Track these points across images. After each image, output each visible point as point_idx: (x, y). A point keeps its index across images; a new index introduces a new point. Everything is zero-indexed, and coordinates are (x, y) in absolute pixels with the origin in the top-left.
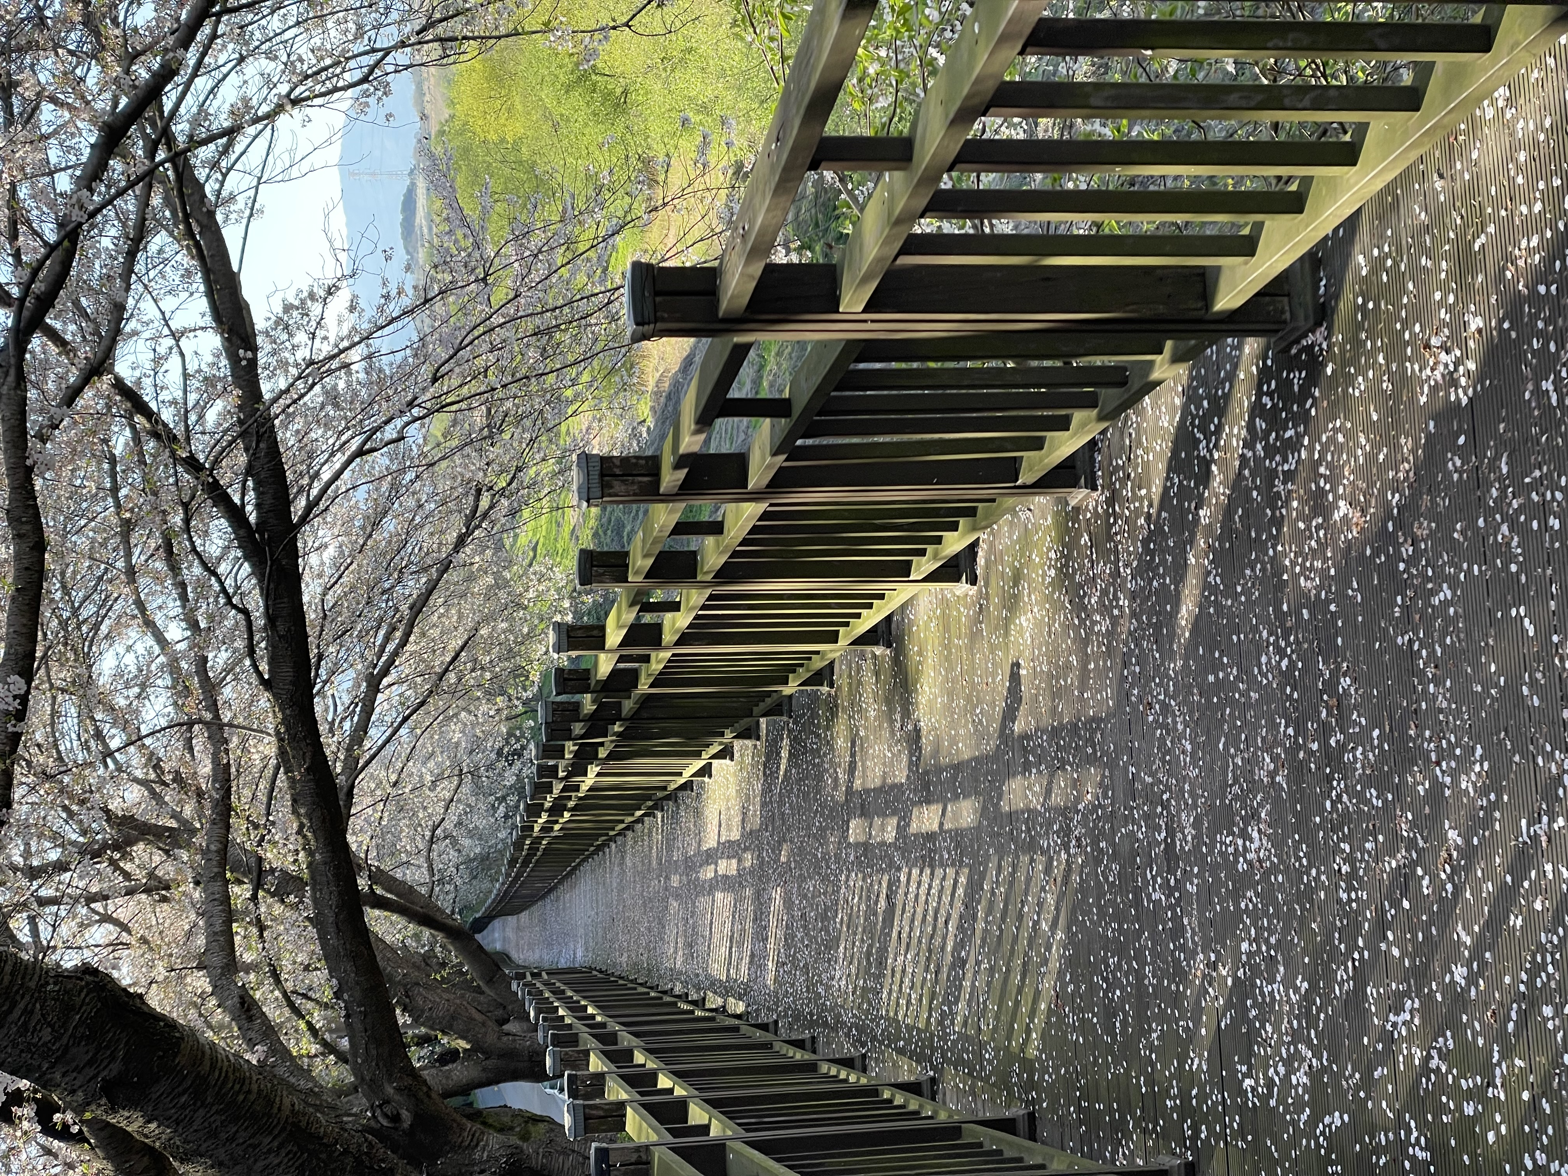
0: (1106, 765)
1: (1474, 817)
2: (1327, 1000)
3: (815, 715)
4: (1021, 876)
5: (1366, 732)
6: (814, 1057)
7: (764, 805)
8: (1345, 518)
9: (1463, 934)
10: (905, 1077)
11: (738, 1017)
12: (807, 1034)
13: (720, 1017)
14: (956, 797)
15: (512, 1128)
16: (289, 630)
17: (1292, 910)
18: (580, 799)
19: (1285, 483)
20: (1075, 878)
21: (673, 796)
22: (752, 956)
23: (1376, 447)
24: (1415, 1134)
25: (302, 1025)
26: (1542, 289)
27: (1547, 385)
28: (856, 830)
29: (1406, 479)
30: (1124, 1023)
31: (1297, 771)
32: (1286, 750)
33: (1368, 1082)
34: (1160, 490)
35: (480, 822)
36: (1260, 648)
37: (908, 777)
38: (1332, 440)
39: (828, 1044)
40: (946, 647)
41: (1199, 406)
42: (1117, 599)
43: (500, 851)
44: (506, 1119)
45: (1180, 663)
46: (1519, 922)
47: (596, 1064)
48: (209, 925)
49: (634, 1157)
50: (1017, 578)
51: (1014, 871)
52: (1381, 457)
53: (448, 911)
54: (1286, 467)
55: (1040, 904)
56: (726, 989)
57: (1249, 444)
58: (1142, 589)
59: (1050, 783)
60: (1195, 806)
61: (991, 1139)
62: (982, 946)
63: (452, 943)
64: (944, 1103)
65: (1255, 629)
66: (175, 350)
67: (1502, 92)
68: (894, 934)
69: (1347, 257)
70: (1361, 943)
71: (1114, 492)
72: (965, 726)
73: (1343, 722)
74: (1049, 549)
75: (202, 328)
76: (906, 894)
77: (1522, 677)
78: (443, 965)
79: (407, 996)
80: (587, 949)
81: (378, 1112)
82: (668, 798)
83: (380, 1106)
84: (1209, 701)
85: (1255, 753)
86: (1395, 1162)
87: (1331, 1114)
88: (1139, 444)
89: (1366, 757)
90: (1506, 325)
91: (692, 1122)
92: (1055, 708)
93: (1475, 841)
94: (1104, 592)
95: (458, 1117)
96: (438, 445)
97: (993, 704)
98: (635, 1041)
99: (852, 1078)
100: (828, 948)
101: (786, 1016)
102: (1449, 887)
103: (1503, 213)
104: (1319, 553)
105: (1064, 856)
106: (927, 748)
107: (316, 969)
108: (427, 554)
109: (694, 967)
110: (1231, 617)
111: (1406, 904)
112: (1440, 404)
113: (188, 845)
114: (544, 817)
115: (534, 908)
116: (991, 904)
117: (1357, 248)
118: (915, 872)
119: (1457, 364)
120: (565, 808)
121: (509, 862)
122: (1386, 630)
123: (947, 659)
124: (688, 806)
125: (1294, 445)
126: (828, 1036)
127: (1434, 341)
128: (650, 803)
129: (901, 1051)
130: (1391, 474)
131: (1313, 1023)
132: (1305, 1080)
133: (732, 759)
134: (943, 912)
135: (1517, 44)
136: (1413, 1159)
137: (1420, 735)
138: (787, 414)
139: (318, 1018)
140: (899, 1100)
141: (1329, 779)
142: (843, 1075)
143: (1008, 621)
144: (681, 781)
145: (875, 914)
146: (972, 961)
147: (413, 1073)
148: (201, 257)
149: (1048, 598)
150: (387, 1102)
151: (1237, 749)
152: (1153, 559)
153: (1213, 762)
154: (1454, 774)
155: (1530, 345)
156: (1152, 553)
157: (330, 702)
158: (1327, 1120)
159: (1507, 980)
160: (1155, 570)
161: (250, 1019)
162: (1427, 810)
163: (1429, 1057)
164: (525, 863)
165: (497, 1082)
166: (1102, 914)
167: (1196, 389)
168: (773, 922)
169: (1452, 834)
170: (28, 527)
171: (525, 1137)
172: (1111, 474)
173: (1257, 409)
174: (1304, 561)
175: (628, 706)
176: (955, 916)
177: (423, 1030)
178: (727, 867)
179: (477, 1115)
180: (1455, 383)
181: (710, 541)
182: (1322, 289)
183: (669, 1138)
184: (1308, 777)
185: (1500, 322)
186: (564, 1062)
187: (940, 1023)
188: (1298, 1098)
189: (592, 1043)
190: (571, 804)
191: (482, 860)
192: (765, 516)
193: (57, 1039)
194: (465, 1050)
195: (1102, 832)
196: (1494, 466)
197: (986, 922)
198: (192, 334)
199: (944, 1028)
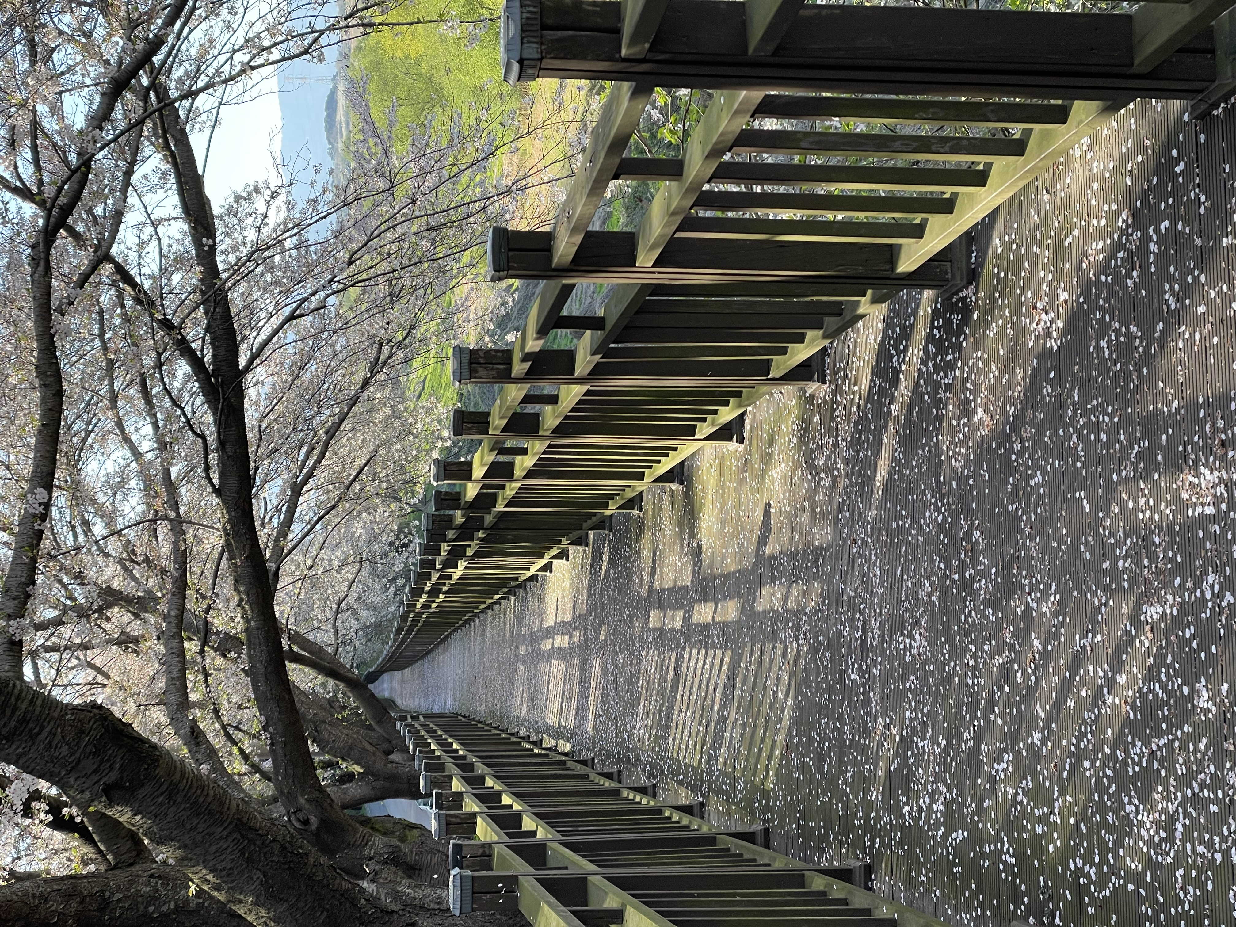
0: (825, 582)
1: (1049, 632)
2: (957, 754)
3: (628, 531)
4: (766, 657)
5: (988, 568)
6: (618, 785)
7: (589, 596)
8: (981, 420)
9: (1040, 711)
10: (683, 802)
11: (566, 754)
12: (615, 769)
13: (552, 755)
14: (725, 598)
15: (393, 832)
16: (235, 452)
17: (938, 689)
18: (452, 585)
19: (945, 392)
20: (802, 661)
21: (523, 585)
22: (578, 709)
23: (1002, 373)
24: (1007, 846)
25: (235, 751)
26: (1103, 278)
27: (1103, 344)
28: (654, 618)
29: (1019, 397)
30: (830, 765)
31: (945, 593)
32: (938, 578)
33: (980, 810)
34: (867, 388)
35: (375, 598)
36: (926, 506)
37: (692, 581)
38: (975, 365)
39: (630, 776)
40: (721, 488)
41: (894, 331)
42: (836, 463)
43: (390, 621)
44: (389, 826)
45: (875, 512)
46: (1073, 704)
47: (457, 785)
48: (168, 672)
49: (480, 852)
50: (771, 442)
51: (762, 655)
52: (1004, 380)
53: (348, 666)
54: (946, 381)
55: (778, 679)
56: (558, 734)
57: (924, 362)
58: (853, 457)
59: (788, 592)
60: (881, 614)
61: (736, 846)
62: (738, 708)
63: (351, 691)
64: (709, 821)
65: (923, 493)
66: (155, 237)
67: (1086, 140)
68: (679, 697)
69: (989, 239)
70: (979, 714)
71: (837, 386)
72: (733, 547)
73: (974, 562)
74: (793, 423)
75: (174, 219)
76: (688, 668)
77: (1080, 539)
78: (344, 708)
79: (317, 731)
80: (455, 700)
81: (293, 818)
82: (519, 586)
83: (295, 813)
84: (892, 540)
85: (919, 579)
86: (994, 864)
87: (956, 831)
88: (855, 354)
89: (987, 587)
90: (1081, 300)
91: (524, 829)
92: (793, 538)
93: (1049, 648)
94: (828, 458)
95: (353, 823)
96: (351, 309)
97: (751, 532)
98: (487, 770)
99: (644, 802)
100: (632, 705)
101: (600, 755)
102: (1033, 678)
103: (1083, 223)
104: (963, 443)
105: (795, 645)
106: (706, 562)
107: (246, 707)
108: (340, 391)
109: (535, 716)
110: (909, 482)
111: (1007, 689)
112: (1041, 348)
113: (154, 611)
114: (425, 597)
115: (415, 665)
116: (745, 678)
117: (996, 233)
118: (695, 651)
119: (1052, 322)
120: (440, 591)
121: (397, 630)
122: (1002, 500)
123: (722, 496)
124: (534, 593)
125: (950, 366)
126: (629, 771)
127: (1039, 305)
128: (506, 590)
129: (680, 783)
130: (1010, 393)
131: (948, 768)
132: (942, 807)
133: (567, 560)
134: (713, 682)
135: (1081, 122)
136: (1005, 862)
137: (1019, 574)
138: (602, 328)
139: (247, 745)
140: (675, 818)
141: (964, 600)
142: (638, 799)
143: (764, 473)
144: (529, 574)
145: (666, 681)
146: (731, 718)
147: (321, 790)
148: (175, 164)
149: (792, 458)
150: (299, 810)
151: (909, 576)
152: (860, 437)
153: (893, 584)
154: (1039, 601)
155: (1095, 315)
156: (860, 432)
157: (263, 504)
158: (954, 835)
159: (1064, 743)
160: (861, 445)
161: (198, 744)
162: (1022, 625)
163: (1017, 794)
164: (409, 631)
165: (383, 798)
166: (818, 688)
167: (892, 318)
168: (593, 685)
169: (1036, 642)
170: (52, 379)
171: (403, 839)
172: (836, 373)
173: (930, 338)
174: (955, 447)
175: (489, 519)
176: (721, 685)
177: (327, 757)
178: (561, 641)
179: (366, 822)
180: (1049, 335)
181: (548, 408)
182: (973, 260)
183: (506, 839)
184: (951, 598)
185: (1078, 297)
186: (433, 783)
187: (708, 763)
188: (937, 820)
189: (454, 770)
190: (445, 589)
191: (376, 627)
192: (588, 393)
193: (72, 754)
194: (359, 773)
195: (820, 630)
196: (1070, 395)
197: (742, 691)
198: (166, 223)
199: (710, 768)
